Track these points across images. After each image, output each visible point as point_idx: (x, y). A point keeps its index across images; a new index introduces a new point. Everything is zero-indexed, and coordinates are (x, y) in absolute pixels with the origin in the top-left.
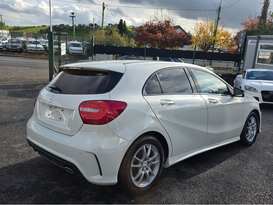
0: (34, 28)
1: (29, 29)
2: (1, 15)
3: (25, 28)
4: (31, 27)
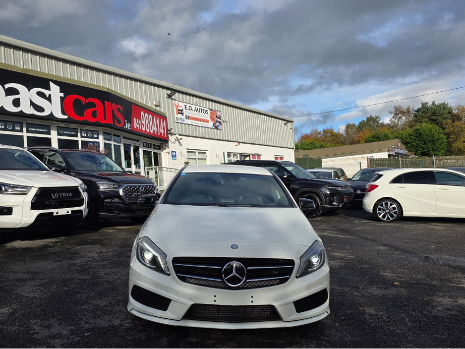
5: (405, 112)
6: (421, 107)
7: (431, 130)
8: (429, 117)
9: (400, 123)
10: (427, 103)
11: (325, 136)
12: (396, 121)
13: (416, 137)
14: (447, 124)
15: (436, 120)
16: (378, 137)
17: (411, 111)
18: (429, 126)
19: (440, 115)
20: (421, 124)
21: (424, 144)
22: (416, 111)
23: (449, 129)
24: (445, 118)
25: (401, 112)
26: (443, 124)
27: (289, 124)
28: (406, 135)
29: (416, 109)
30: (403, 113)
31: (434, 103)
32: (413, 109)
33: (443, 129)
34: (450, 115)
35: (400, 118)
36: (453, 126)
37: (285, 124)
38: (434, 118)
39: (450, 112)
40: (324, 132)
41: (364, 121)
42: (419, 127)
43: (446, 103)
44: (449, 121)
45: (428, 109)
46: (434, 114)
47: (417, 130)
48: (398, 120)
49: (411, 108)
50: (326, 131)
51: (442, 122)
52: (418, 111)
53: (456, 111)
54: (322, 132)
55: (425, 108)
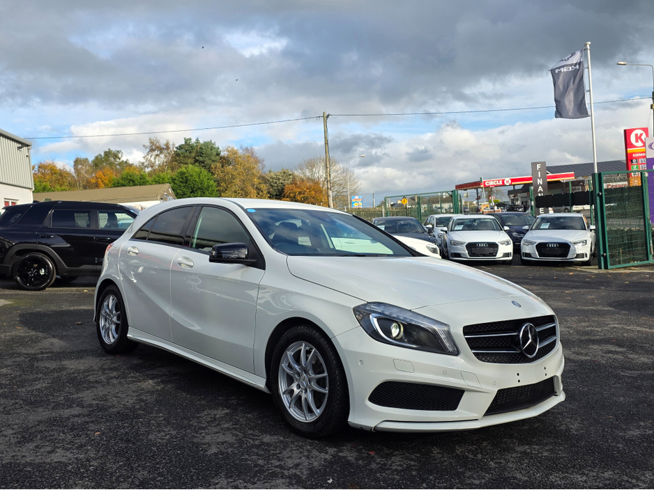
5: (163, 149)
6: (183, 143)
7: (199, 175)
8: (195, 158)
9: (157, 163)
10: (190, 139)
11: (42, 173)
12: (152, 159)
13: (181, 182)
14: (216, 168)
15: (203, 162)
16: (131, 180)
17: (171, 147)
18: (197, 169)
19: (208, 156)
20: (186, 166)
21: (191, 193)
22: (177, 148)
23: (219, 174)
24: (214, 161)
25: (158, 147)
26: (212, 168)
27: (25, 149)
28: (169, 179)
29: (177, 146)
30: (161, 150)
31: (197, 140)
32: (174, 144)
33: (213, 174)
34: (218, 157)
35: (157, 155)
36: (223, 172)
37: (19, 148)
38: (201, 159)
39: (218, 154)
40: (39, 167)
41: (100, 155)
42: (184, 170)
43: (213, 142)
44: (219, 165)
45: (192, 147)
46: (200, 154)
47: (182, 173)
48: (155, 159)
49: (171, 143)
50: (44, 165)
51: (210, 165)
52: (180, 147)
53: (226, 152)
54: (37, 167)
55: (189, 145)
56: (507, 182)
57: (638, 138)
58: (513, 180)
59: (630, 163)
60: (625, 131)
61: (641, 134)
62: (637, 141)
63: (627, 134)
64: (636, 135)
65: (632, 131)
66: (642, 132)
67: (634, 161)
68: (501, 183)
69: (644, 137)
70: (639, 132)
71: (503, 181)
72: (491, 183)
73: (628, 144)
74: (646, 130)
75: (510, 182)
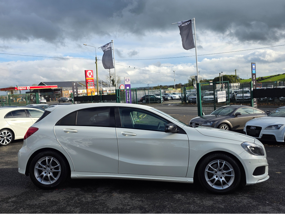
0: (278, 76)
1: (273, 77)
2: (236, 70)
3: (269, 78)
4: (275, 76)
56: (28, 88)
57: (90, 74)
58: (31, 87)
59: (87, 83)
60: (85, 71)
61: (91, 73)
62: (89, 75)
63: (86, 72)
64: (89, 73)
65: (88, 71)
66: (91, 72)
67: (89, 83)
68: (25, 88)
69: (92, 74)
70: (90, 72)
71: (26, 88)
72: (21, 88)
73: (86, 76)
74: (92, 71)
75: (30, 88)
